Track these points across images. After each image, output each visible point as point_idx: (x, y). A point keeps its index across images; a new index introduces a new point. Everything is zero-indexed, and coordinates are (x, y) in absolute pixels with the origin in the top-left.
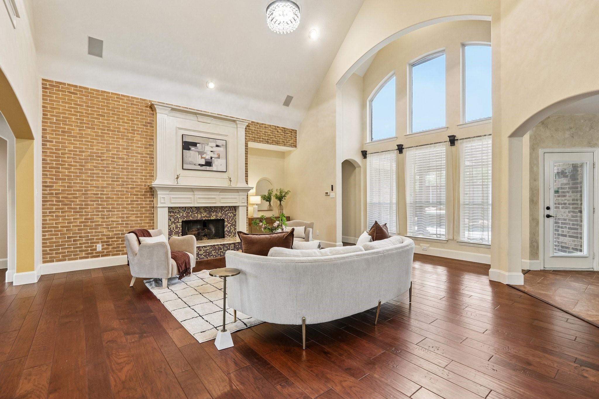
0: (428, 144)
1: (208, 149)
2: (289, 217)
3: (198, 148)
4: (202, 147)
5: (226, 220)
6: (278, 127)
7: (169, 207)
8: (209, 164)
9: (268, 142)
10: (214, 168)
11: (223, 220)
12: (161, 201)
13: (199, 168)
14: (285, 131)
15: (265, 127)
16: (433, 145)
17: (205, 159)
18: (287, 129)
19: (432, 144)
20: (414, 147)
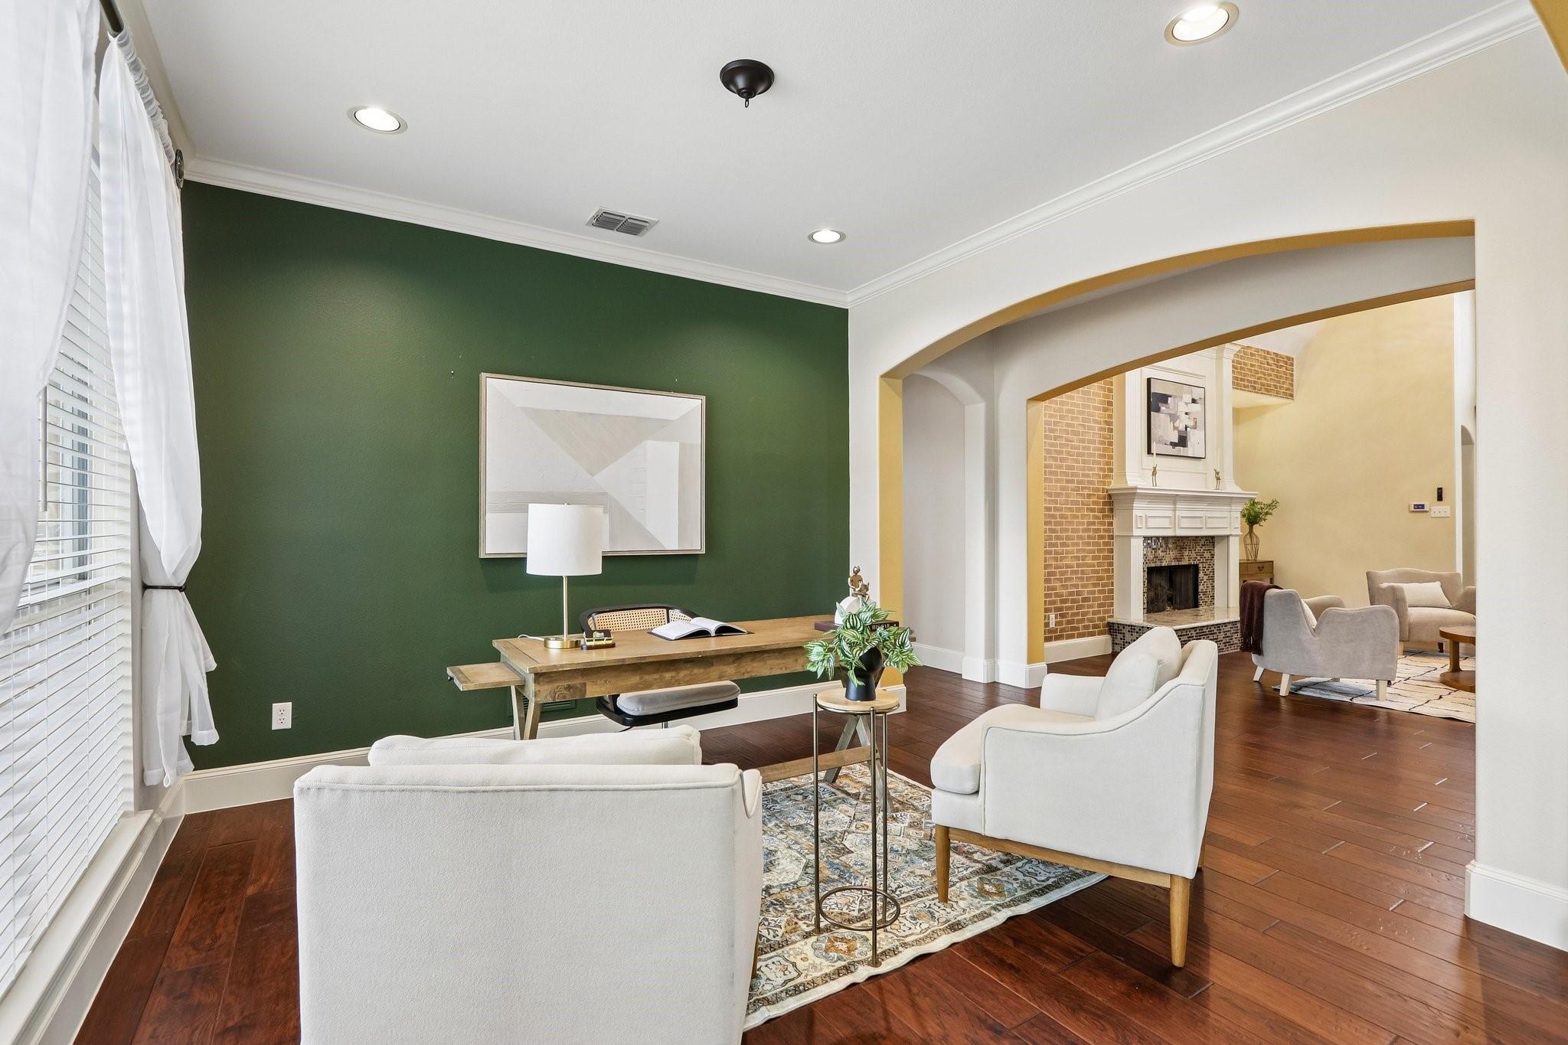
1: (1182, 408)
2: (1272, 562)
3: (1169, 408)
4: (1174, 401)
5: (1201, 565)
6: (1268, 353)
7: (1145, 537)
8: (1183, 441)
9: (1255, 388)
10: (1190, 451)
11: (1196, 567)
12: (1137, 525)
13: (1170, 450)
14: (1278, 361)
15: (1252, 354)
17: (1179, 431)
18: (1281, 357)
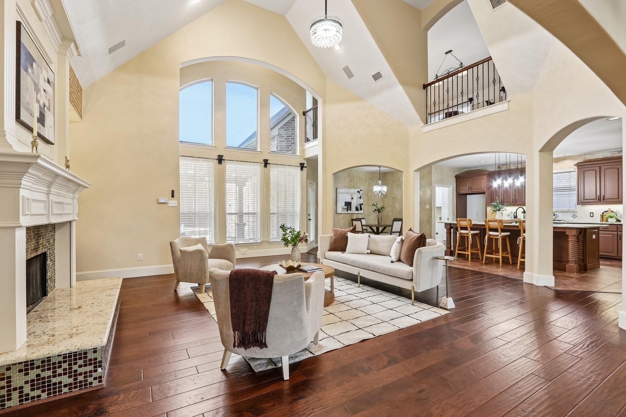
0: (248, 162)
1: (42, 82)
3: (33, 74)
4: (37, 70)
5: (48, 252)
6: (75, 76)
7: (26, 228)
8: (42, 119)
10: (46, 132)
11: (45, 255)
12: (23, 210)
16: (248, 163)
17: (40, 106)
19: (251, 162)
20: (235, 161)
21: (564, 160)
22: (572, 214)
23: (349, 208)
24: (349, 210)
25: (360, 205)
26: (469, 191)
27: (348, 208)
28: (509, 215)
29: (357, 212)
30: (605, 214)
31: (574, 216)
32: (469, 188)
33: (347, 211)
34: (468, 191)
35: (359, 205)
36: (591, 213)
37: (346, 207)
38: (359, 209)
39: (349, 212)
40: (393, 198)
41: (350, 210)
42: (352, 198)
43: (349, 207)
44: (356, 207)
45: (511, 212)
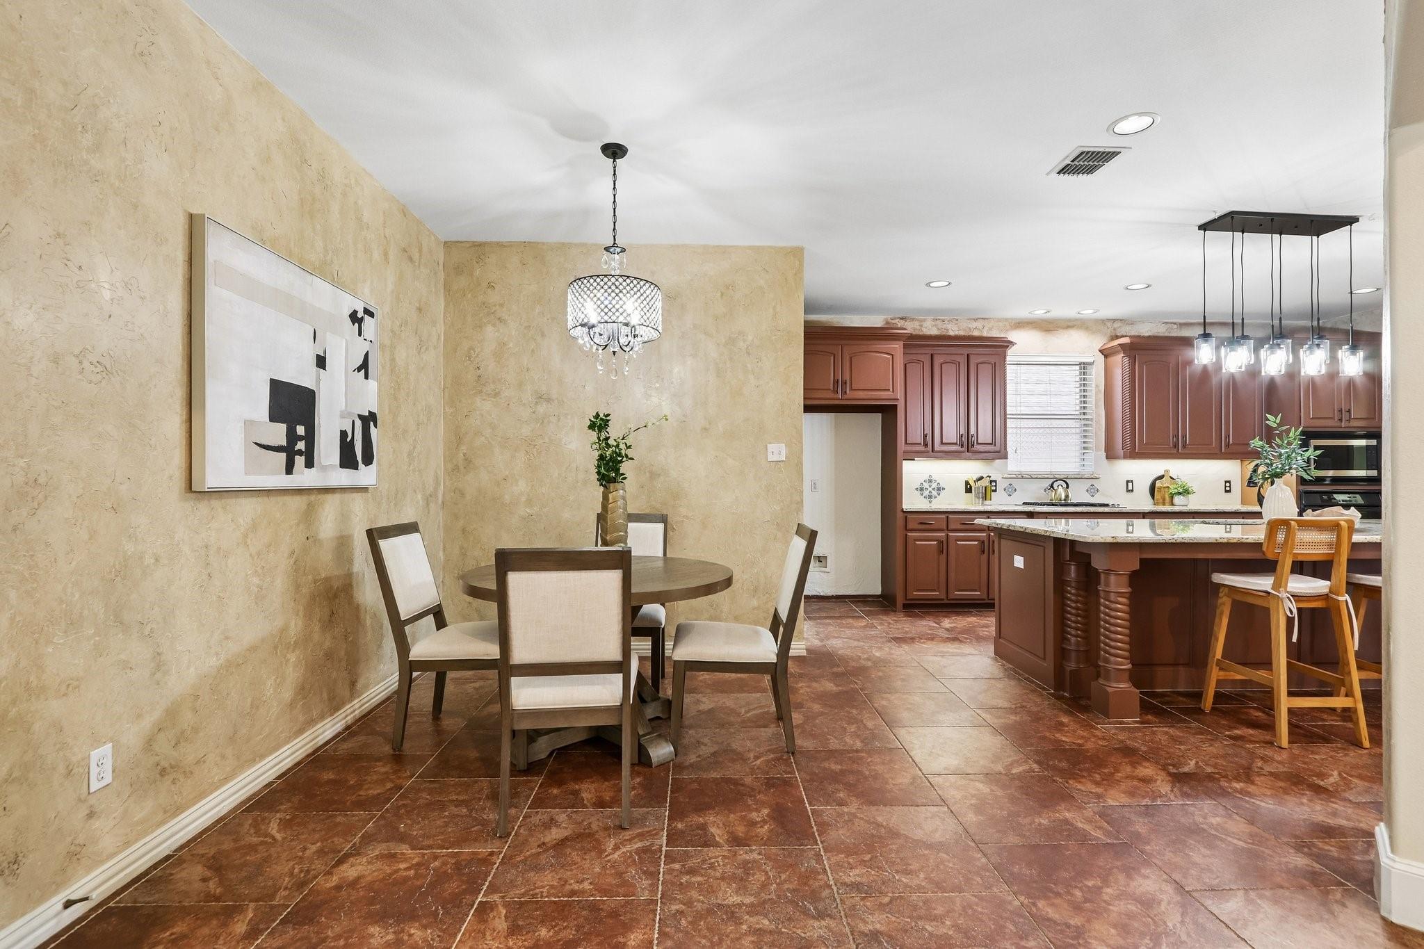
21: (1068, 327)
22: (1088, 484)
23: (301, 445)
24: (300, 461)
25: (369, 420)
26: (835, 396)
27: (292, 437)
28: (922, 489)
29: (345, 477)
30: (1158, 484)
31: (1092, 491)
32: (836, 382)
33: (289, 469)
34: (831, 395)
35: (358, 424)
36: (1128, 482)
37: (278, 433)
38: (359, 458)
39: (304, 477)
40: (541, 398)
41: (310, 464)
42: (321, 362)
43: (301, 430)
44: (343, 434)
45: (927, 478)
